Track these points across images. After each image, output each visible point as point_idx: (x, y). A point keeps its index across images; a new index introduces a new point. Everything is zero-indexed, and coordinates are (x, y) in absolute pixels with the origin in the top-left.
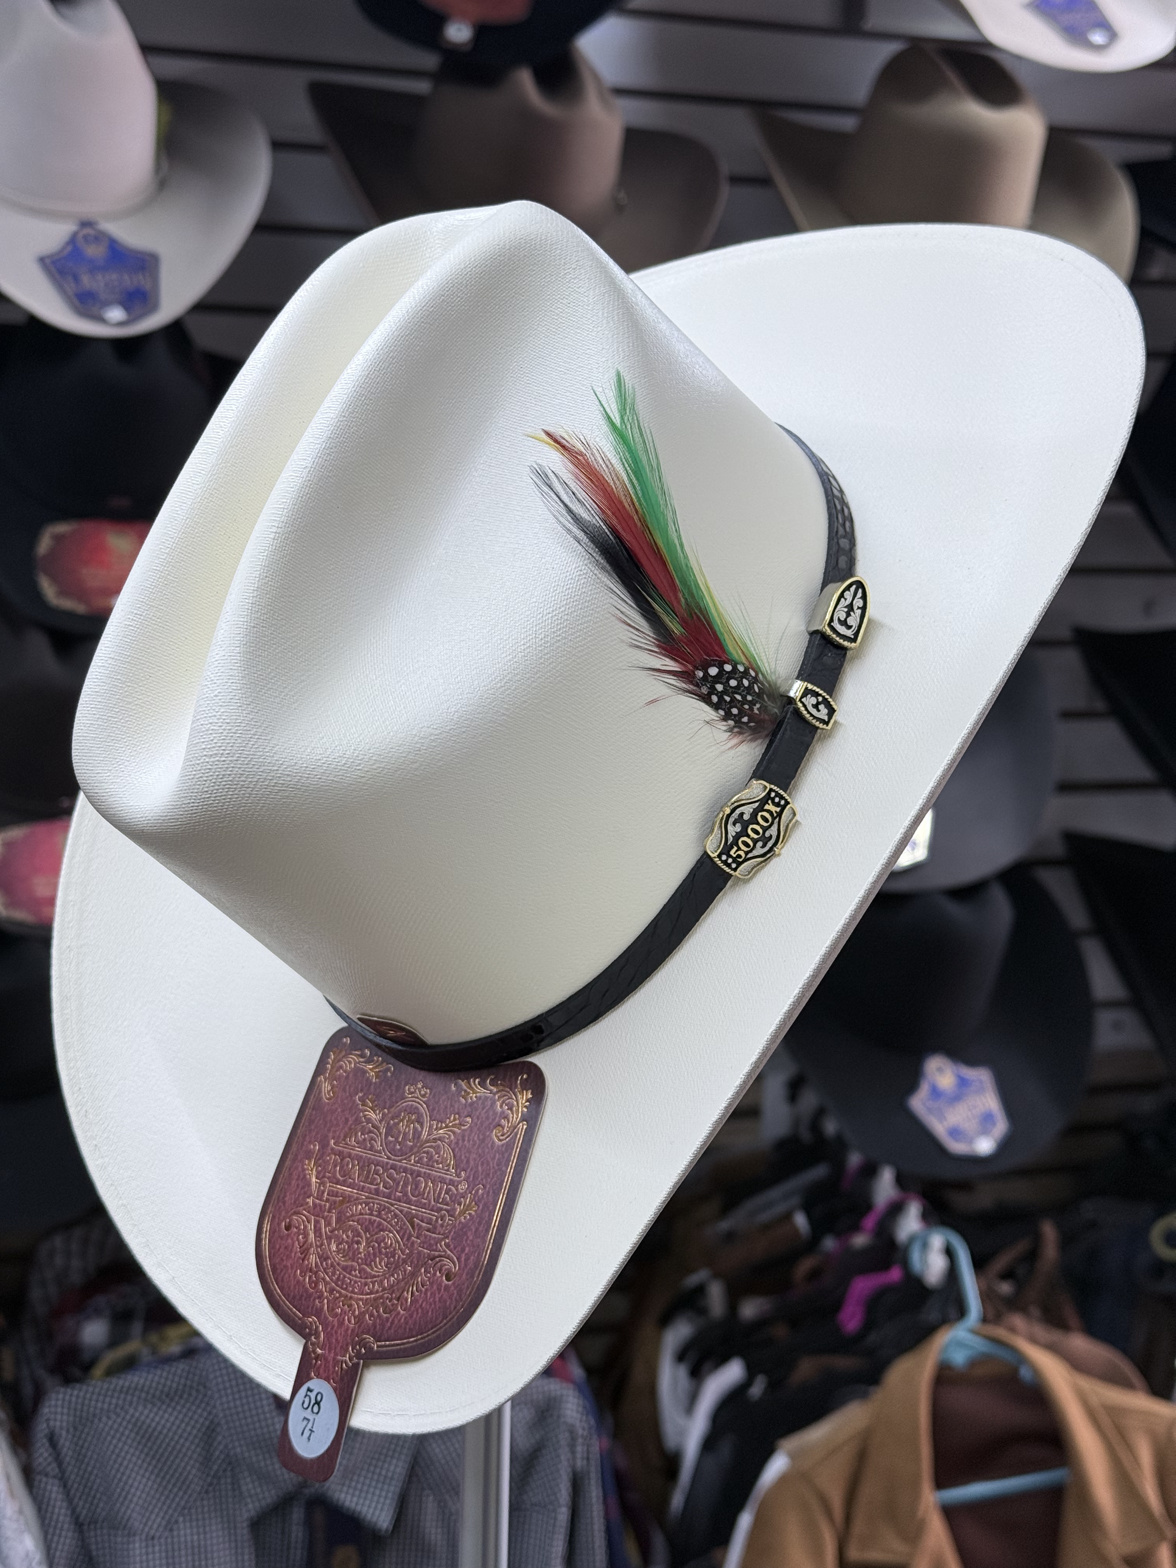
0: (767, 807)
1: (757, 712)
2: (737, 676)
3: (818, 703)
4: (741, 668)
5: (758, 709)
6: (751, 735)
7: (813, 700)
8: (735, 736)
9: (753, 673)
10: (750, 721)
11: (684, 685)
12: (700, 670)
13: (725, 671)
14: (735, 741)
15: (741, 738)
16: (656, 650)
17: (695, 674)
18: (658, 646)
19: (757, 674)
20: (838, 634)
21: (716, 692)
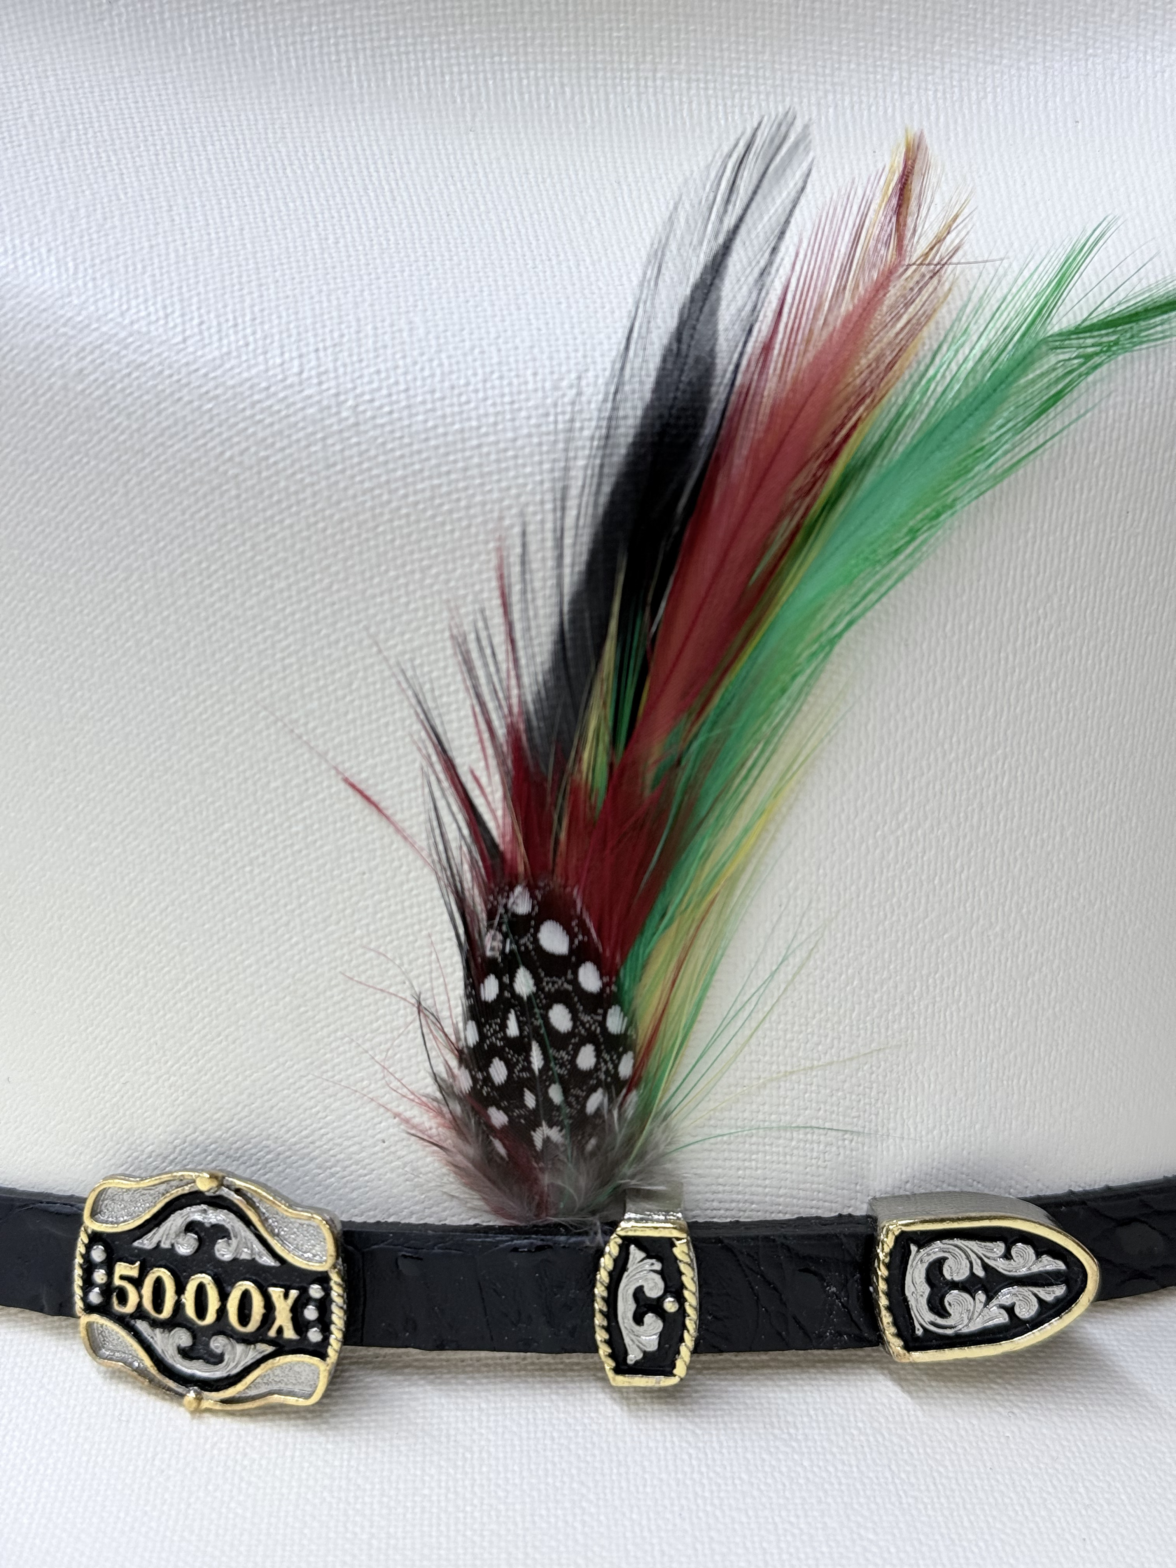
0: (276, 1293)
1: (538, 1143)
2: (586, 1018)
3: (656, 1307)
4: (615, 1022)
5: (547, 1141)
6: (473, 1162)
7: (654, 1288)
8: (440, 1113)
9: (626, 1068)
10: (503, 1133)
11: (467, 876)
12: (533, 896)
13: (575, 974)
14: (429, 1122)
15: (449, 1138)
16: (501, 732)
17: (512, 889)
18: (512, 730)
19: (633, 1082)
20: (897, 1282)
21: (506, 979)
